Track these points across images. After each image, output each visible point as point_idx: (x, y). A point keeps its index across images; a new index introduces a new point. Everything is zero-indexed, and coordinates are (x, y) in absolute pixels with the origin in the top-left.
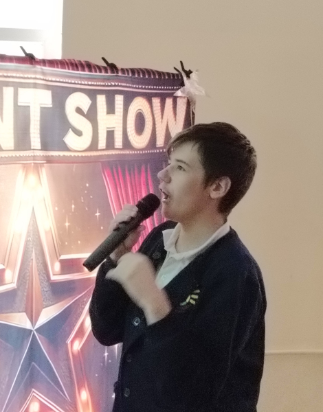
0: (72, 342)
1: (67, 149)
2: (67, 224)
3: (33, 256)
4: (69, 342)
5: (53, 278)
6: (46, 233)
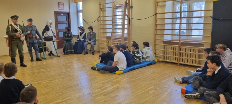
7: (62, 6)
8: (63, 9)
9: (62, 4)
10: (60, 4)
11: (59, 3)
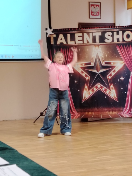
0: (108, 76)
1: (106, 42)
2: (106, 56)
3: (98, 61)
4: (107, 76)
5: (103, 65)
6: (101, 57)
7: (97, 9)
8: (99, 17)
9: (97, 5)
10: (92, 5)
11: (91, 3)
